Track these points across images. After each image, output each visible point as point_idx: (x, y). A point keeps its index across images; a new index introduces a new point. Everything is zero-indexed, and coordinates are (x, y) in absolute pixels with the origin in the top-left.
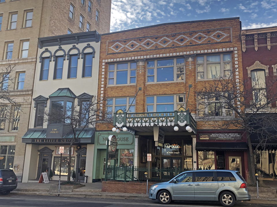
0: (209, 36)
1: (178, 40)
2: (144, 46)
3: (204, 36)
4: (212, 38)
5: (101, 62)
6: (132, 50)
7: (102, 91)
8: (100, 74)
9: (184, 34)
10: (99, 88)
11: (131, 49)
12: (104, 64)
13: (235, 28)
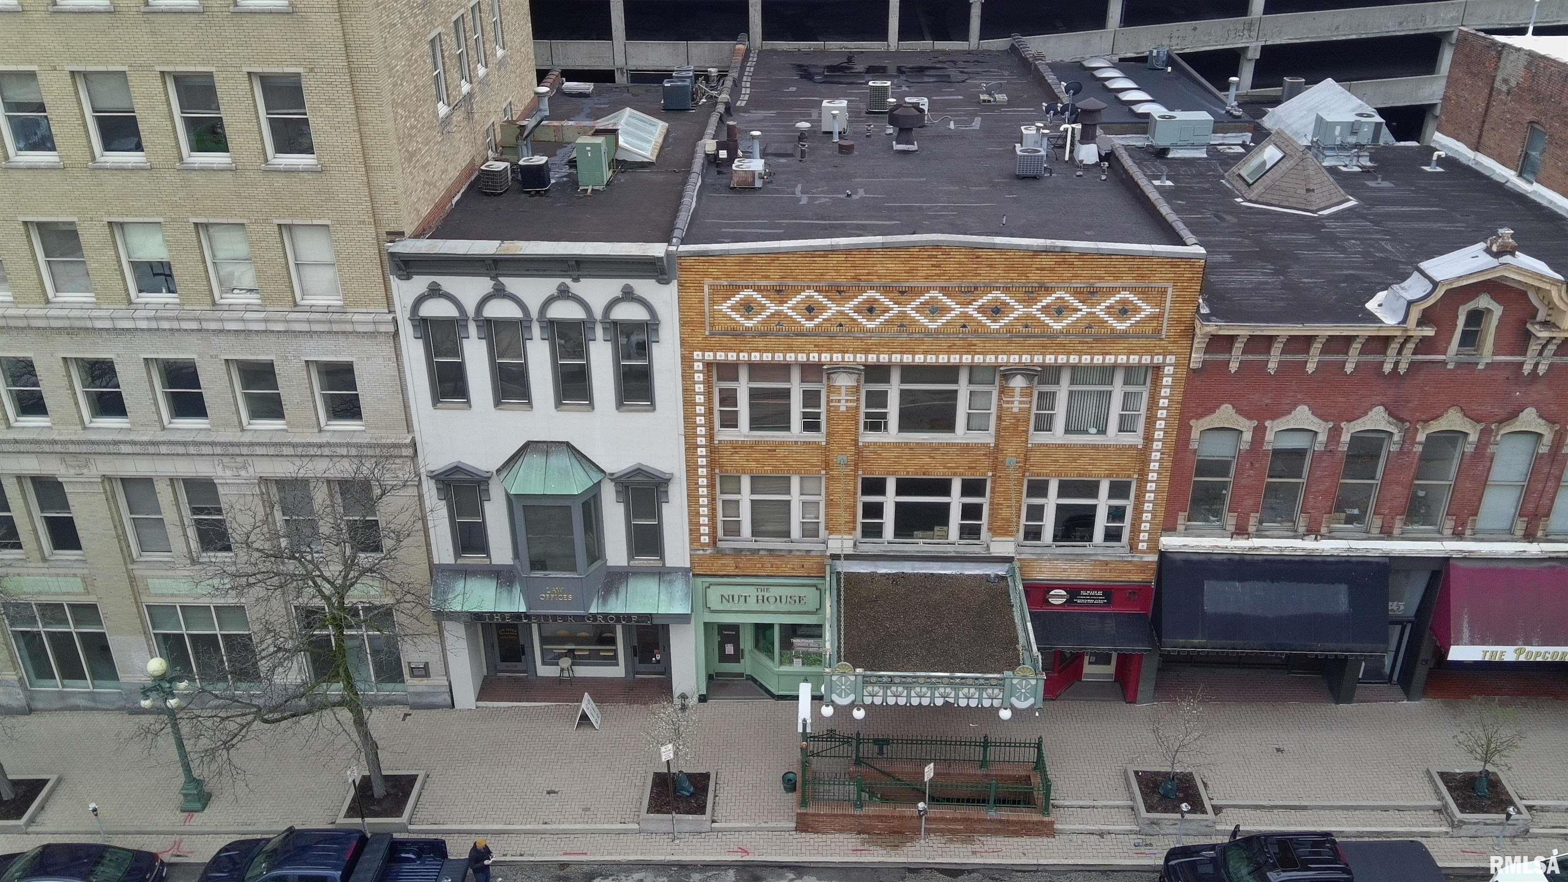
0: (1092, 305)
1: (982, 310)
2: (856, 316)
3: (1077, 304)
4: (1102, 315)
5: (687, 361)
6: (809, 325)
7: (702, 457)
8: (688, 403)
9: (1006, 290)
10: (691, 448)
11: (803, 321)
12: (698, 366)
13: (1184, 289)
